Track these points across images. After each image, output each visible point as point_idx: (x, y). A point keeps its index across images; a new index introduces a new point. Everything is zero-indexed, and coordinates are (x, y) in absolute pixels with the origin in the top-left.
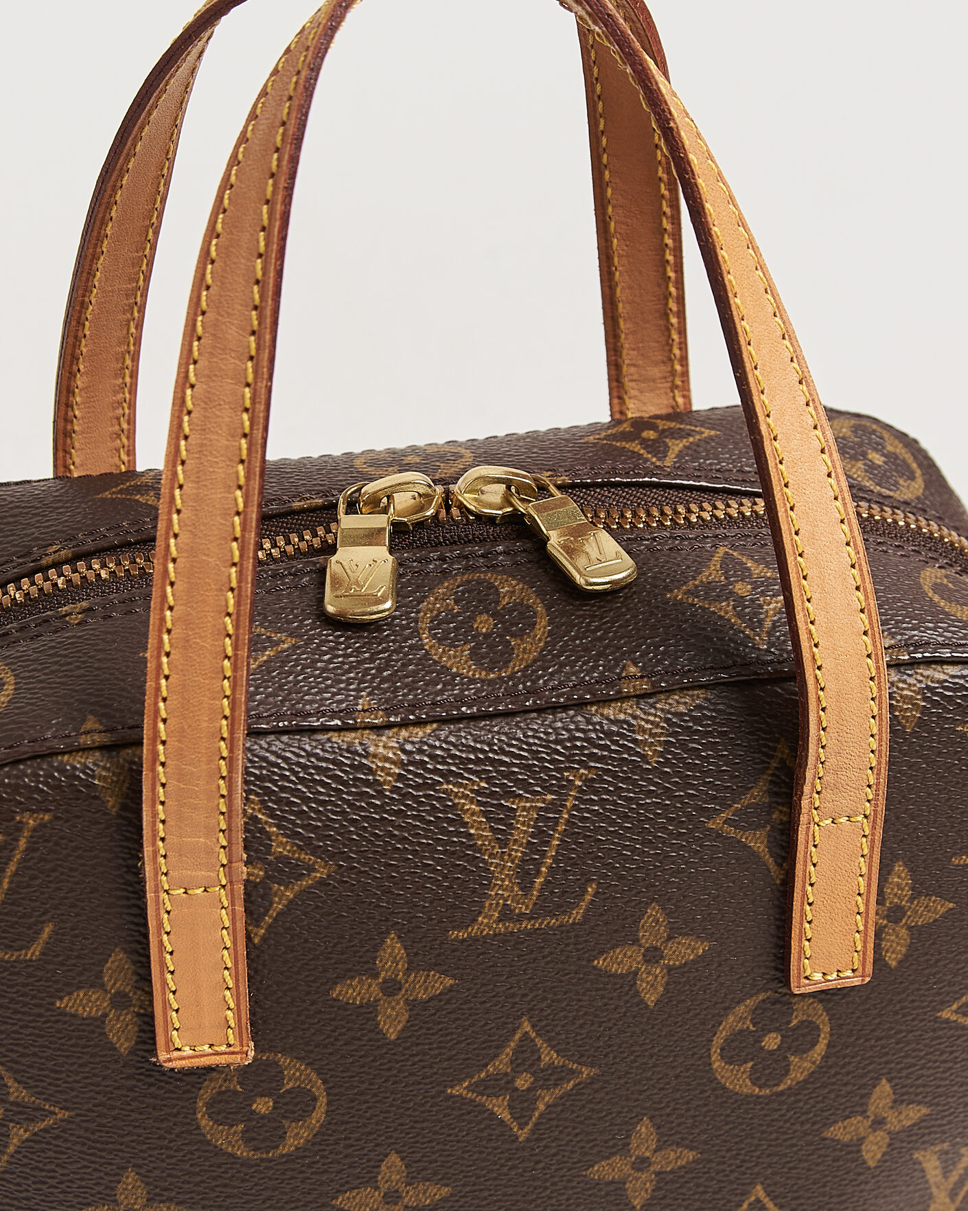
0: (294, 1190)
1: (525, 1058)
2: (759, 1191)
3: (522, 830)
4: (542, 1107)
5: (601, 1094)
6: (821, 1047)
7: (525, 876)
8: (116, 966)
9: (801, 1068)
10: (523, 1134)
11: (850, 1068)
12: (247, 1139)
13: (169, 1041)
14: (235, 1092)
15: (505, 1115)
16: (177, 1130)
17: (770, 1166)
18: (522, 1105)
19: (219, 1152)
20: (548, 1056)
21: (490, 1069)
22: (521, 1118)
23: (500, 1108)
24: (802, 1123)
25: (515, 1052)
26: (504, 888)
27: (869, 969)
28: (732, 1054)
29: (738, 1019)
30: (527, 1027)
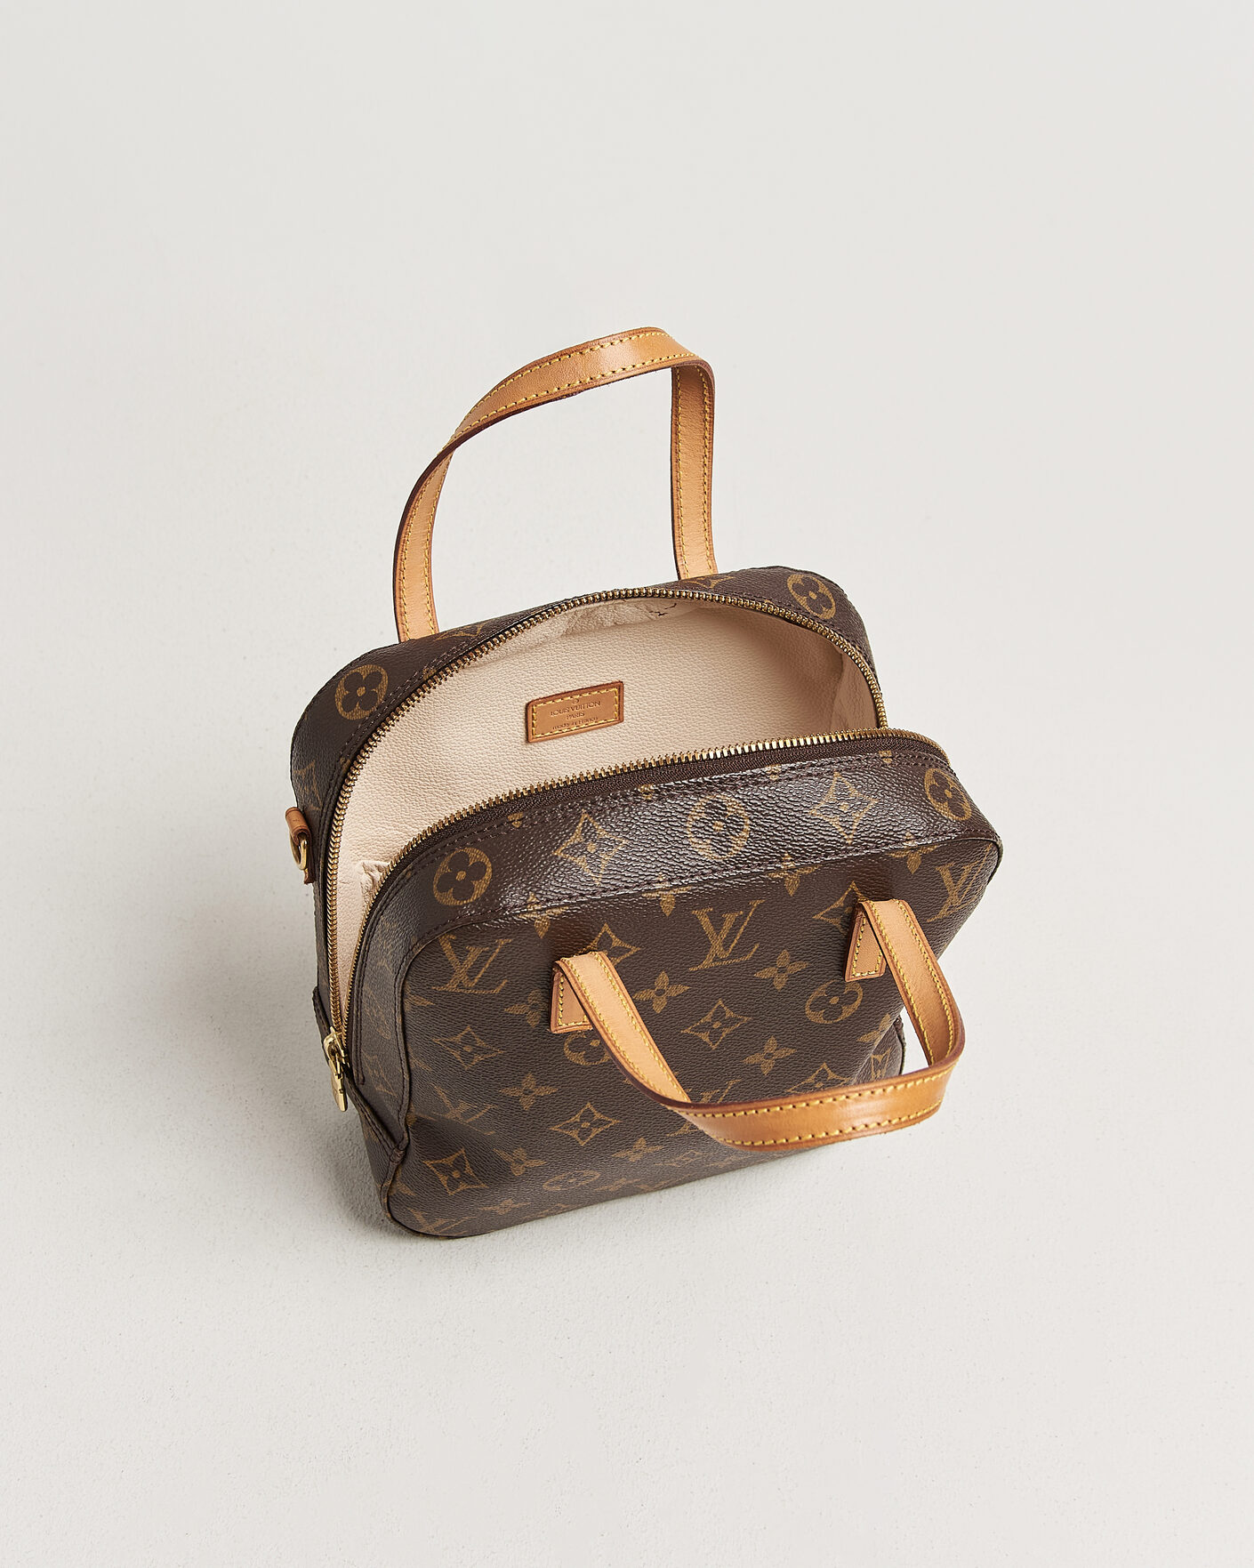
0: (606, 1077)
1: (719, 1015)
2: (825, 1066)
3: (727, 926)
4: (724, 1035)
5: (753, 1028)
6: (858, 1003)
7: (726, 945)
8: (535, 995)
9: (848, 1012)
10: (714, 1047)
11: (872, 1011)
12: (586, 1057)
13: (556, 1022)
14: (583, 1038)
15: (707, 1040)
16: (554, 1056)
17: (830, 1055)
18: (715, 1035)
19: (572, 1064)
20: (729, 1014)
21: (702, 1021)
22: (714, 1041)
23: (705, 1037)
24: (847, 1036)
25: (714, 1014)
26: (717, 947)
27: (883, 970)
28: (814, 1007)
29: (820, 992)
30: (720, 1002)
